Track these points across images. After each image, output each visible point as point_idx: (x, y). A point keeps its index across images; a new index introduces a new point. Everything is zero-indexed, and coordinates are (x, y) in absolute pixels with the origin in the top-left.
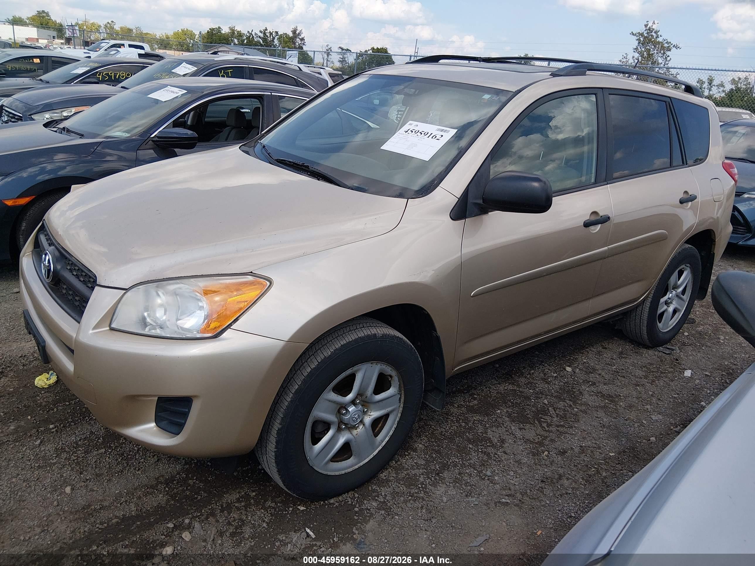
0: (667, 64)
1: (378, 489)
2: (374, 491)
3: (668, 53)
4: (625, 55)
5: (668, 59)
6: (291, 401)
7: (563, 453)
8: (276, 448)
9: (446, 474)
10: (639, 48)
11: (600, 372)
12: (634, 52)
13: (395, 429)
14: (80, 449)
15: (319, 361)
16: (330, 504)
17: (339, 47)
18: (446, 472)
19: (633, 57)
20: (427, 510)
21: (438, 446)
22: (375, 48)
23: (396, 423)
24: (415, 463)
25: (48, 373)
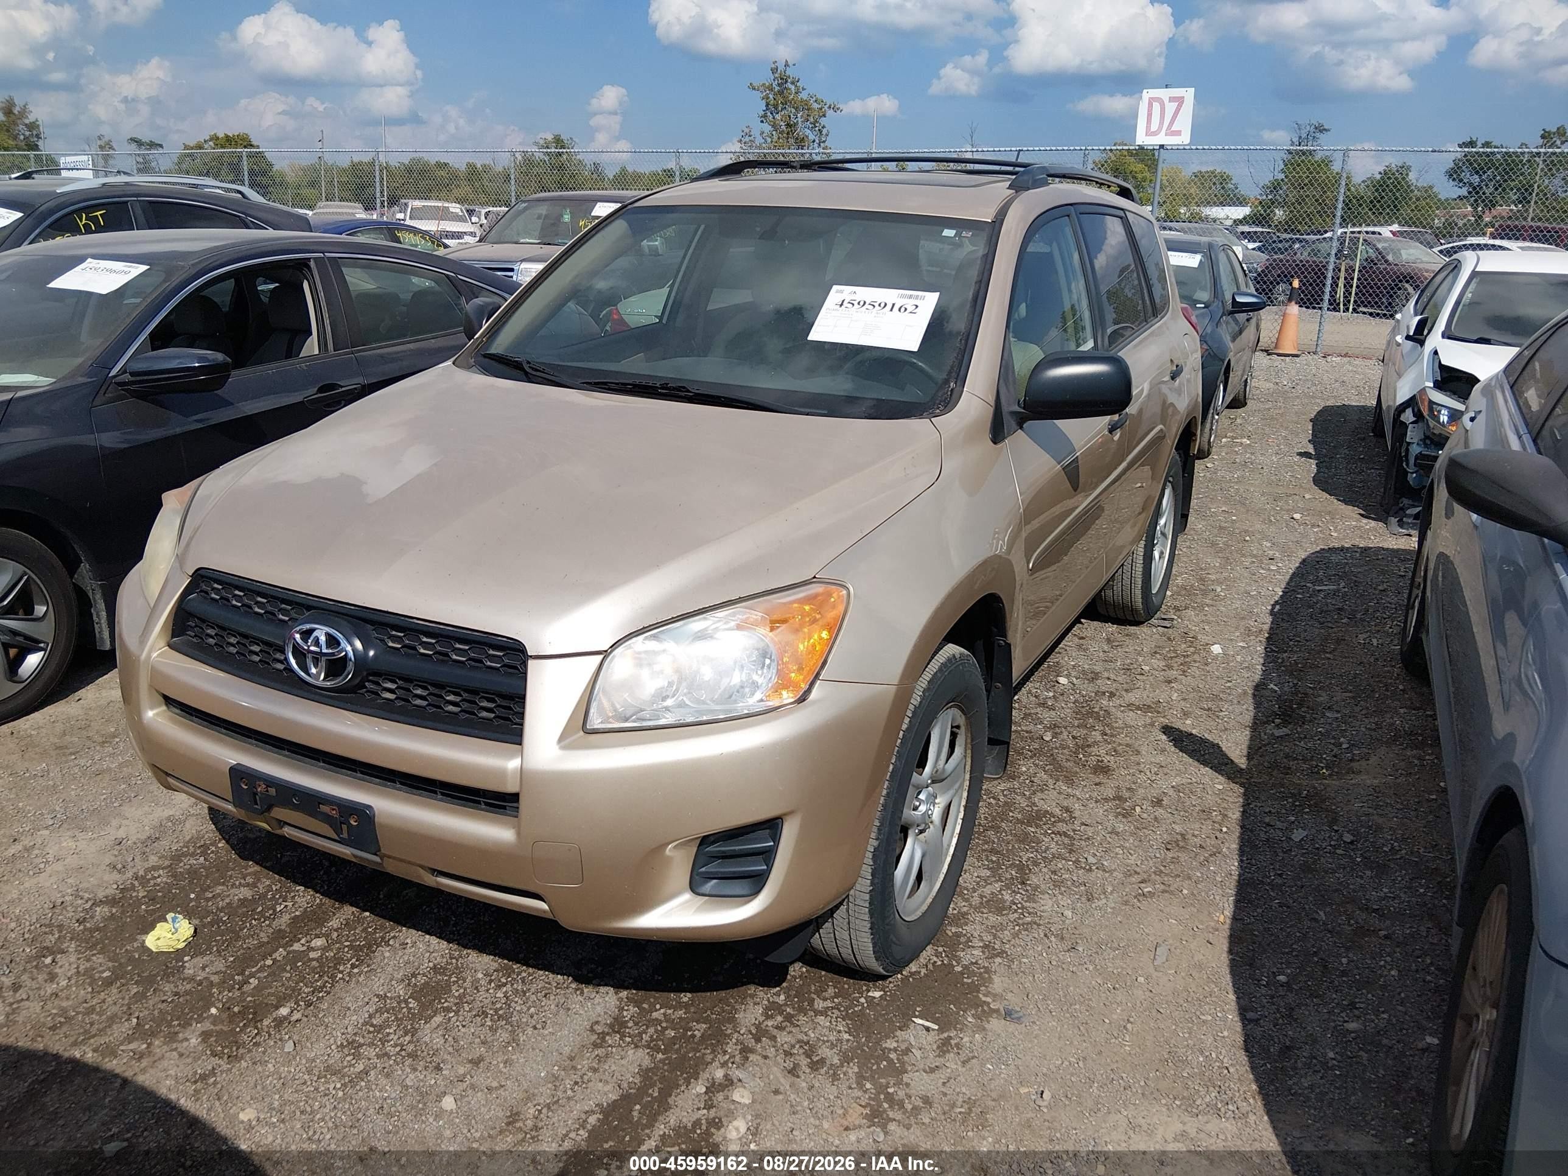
0: (824, 142)
1: (960, 930)
2: (958, 935)
3: (823, 121)
4: (747, 130)
5: (824, 131)
6: (888, 793)
7: (1158, 802)
8: (872, 884)
9: (1034, 880)
10: (769, 114)
11: (1106, 675)
12: (762, 122)
13: (963, 819)
14: (388, 1030)
15: (910, 715)
16: (912, 974)
17: (131, 139)
18: (1032, 876)
19: (762, 133)
20: (1056, 936)
21: (987, 843)
22: (221, 135)
23: (962, 809)
24: (978, 877)
25: (166, 920)
